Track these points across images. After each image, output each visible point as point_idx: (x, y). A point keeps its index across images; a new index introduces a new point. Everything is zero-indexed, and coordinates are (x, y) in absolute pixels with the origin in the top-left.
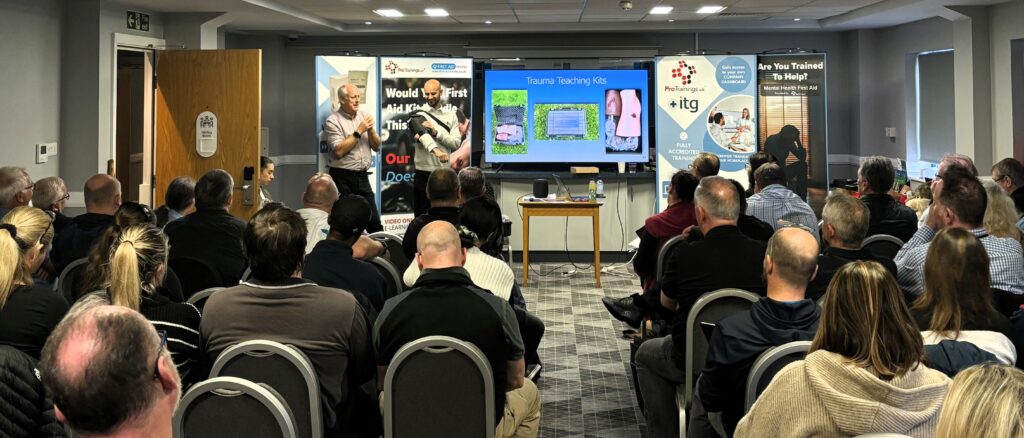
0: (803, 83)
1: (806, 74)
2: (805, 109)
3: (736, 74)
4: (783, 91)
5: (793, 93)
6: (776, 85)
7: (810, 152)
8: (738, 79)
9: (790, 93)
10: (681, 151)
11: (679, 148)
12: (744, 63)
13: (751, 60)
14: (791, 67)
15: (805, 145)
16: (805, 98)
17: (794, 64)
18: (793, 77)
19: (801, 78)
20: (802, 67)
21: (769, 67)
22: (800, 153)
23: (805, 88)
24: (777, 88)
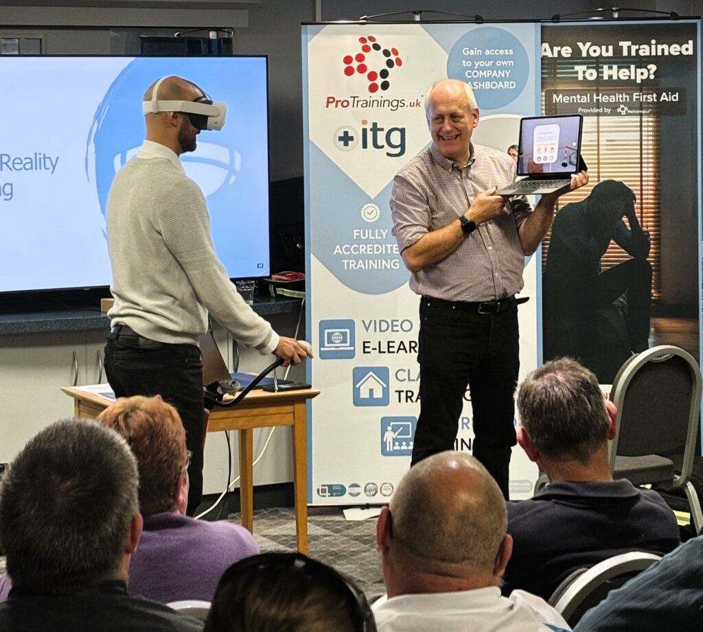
0: (646, 86)
1: (653, 68)
2: (649, 145)
3: (492, 68)
4: (598, 105)
5: (622, 109)
6: (583, 93)
7: (658, 239)
8: (498, 80)
9: (614, 110)
10: (362, 249)
11: (359, 241)
12: (513, 43)
13: (527, 34)
14: (618, 50)
15: (648, 225)
16: (649, 121)
17: (625, 45)
18: (624, 74)
19: (640, 75)
20: (645, 51)
21: (566, 52)
22: (635, 242)
23: (652, 98)
24: (585, 99)
